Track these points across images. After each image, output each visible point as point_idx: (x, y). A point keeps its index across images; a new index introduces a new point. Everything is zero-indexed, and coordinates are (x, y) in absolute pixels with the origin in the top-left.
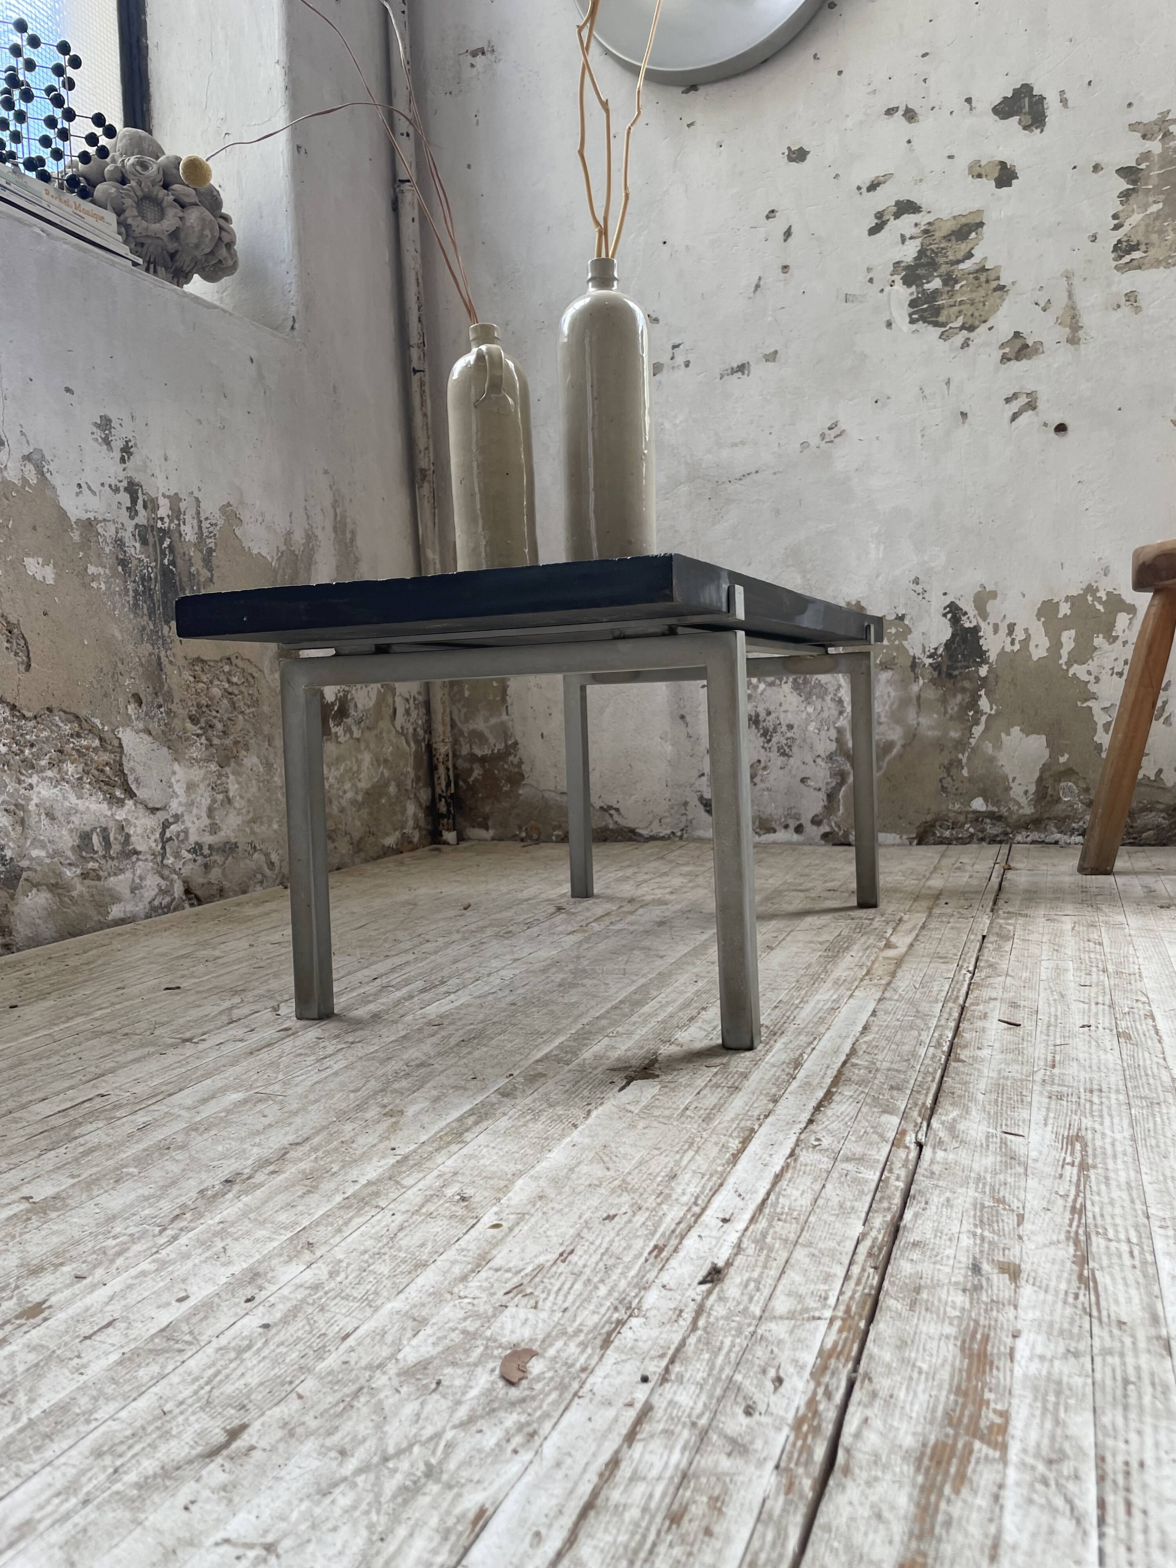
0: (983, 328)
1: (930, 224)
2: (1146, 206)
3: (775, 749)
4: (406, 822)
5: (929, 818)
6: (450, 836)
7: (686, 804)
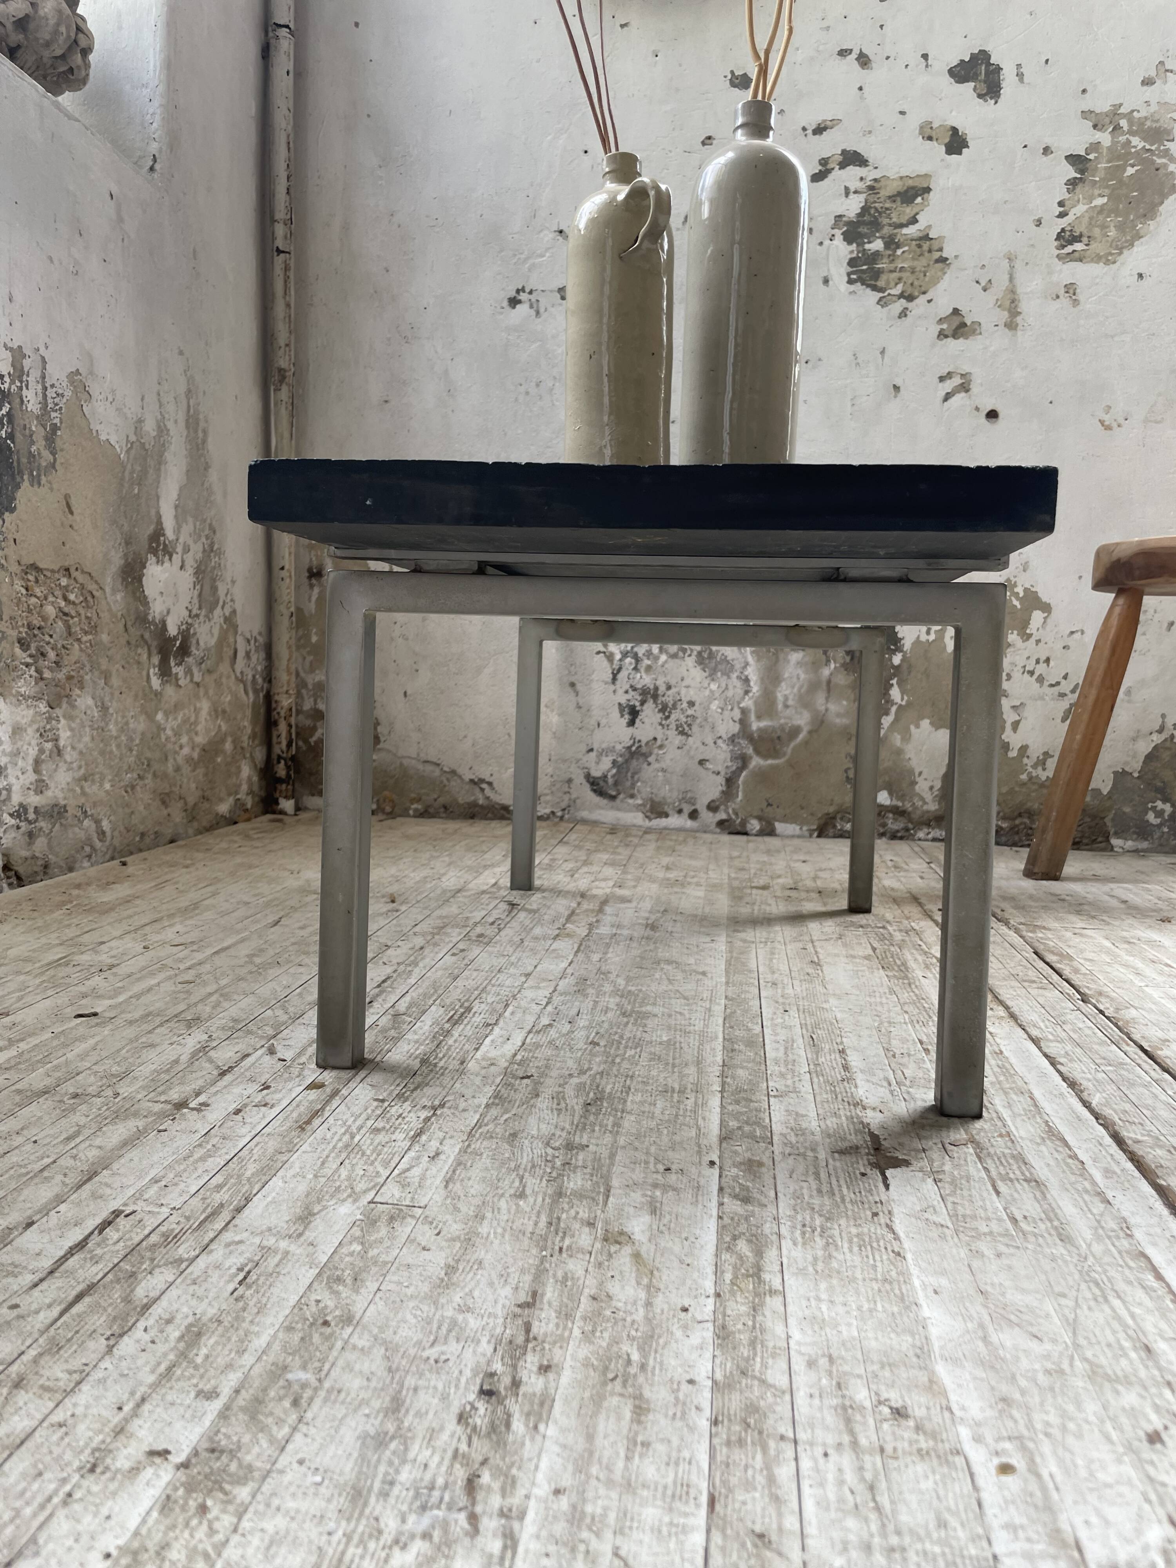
0: (922, 300)
1: (875, 180)
2: (1091, 199)
3: (673, 726)
4: (240, 785)
5: (831, 809)
6: (287, 805)
7: (570, 781)
